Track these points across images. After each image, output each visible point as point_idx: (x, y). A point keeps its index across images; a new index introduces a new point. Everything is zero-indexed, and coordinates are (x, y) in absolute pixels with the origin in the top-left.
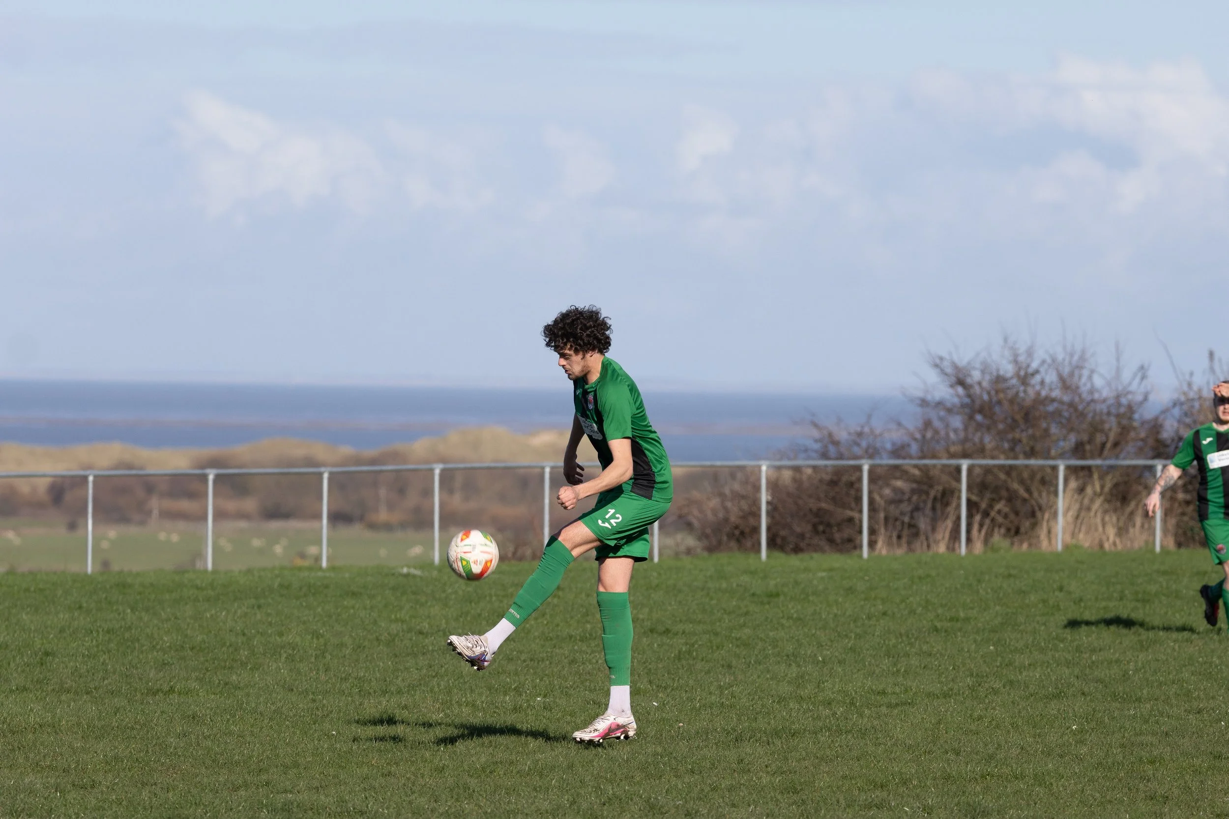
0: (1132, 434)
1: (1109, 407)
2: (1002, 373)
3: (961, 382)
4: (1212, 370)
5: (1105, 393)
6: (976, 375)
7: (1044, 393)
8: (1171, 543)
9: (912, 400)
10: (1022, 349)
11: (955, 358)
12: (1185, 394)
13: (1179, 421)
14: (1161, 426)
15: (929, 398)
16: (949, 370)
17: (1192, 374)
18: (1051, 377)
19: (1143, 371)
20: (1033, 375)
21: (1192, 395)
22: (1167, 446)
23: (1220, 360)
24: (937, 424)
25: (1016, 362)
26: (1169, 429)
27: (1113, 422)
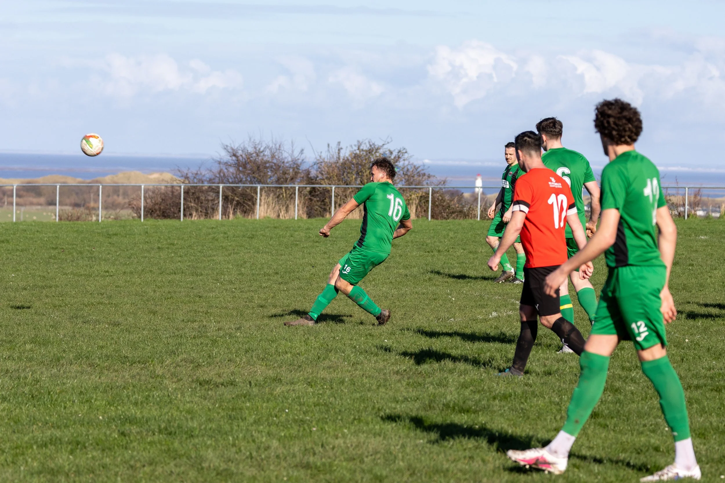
0: (299, 175)
1: (290, 165)
2: (249, 151)
3: (234, 155)
4: (328, 150)
5: (290, 159)
6: (240, 152)
7: (265, 159)
8: (305, 217)
9: (216, 161)
10: (257, 142)
11: (232, 146)
12: (318, 160)
13: (317, 171)
14: (310, 172)
15: (222, 161)
16: (230, 150)
17: (321, 152)
18: (267, 153)
19: (302, 151)
20: (261, 152)
21: (321, 160)
22: (312, 180)
23: (331, 147)
24: (225, 171)
25: (255, 148)
26: (313, 173)
27: (291, 170)
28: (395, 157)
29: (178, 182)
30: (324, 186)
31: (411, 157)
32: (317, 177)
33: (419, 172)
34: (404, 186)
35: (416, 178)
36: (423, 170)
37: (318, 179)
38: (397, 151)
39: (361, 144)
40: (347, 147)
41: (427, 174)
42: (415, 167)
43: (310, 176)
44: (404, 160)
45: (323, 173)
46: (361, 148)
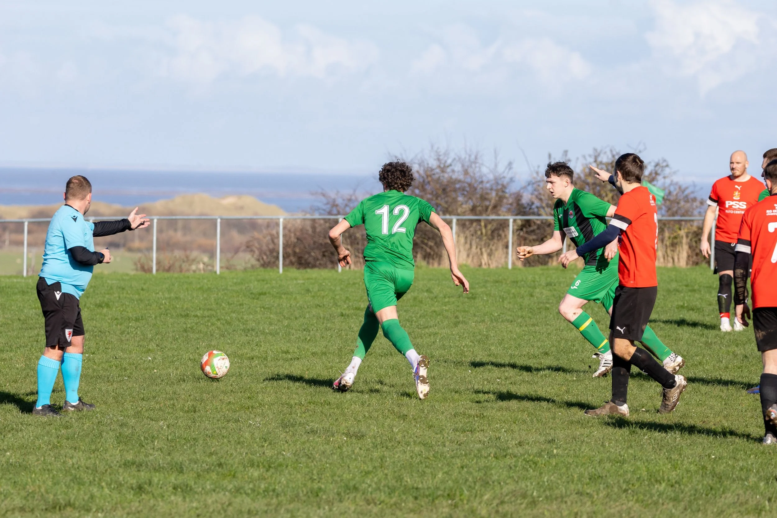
0: (505, 201)
1: (491, 186)
2: (430, 166)
5: (491, 177)
7: (454, 177)
10: (442, 151)
12: (534, 178)
13: (532, 194)
14: (521, 196)
17: (539, 167)
18: (458, 167)
19: (510, 164)
20: (448, 166)
21: (539, 178)
22: (525, 208)
25: (439, 160)
26: (526, 198)
27: (494, 194)
28: (650, 174)
29: (323, 212)
30: (544, 217)
31: (675, 173)
32: (533, 203)
33: (687, 196)
34: (664, 218)
35: (682, 203)
36: (693, 192)
37: (534, 207)
38: (653, 164)
39: (599, 155)
40: (578, 159)
41: (699, 199)
42: (680, 188)
43: (520, 203)
44: (664, 178)
45: (543, 197)
46: (599, 159)
